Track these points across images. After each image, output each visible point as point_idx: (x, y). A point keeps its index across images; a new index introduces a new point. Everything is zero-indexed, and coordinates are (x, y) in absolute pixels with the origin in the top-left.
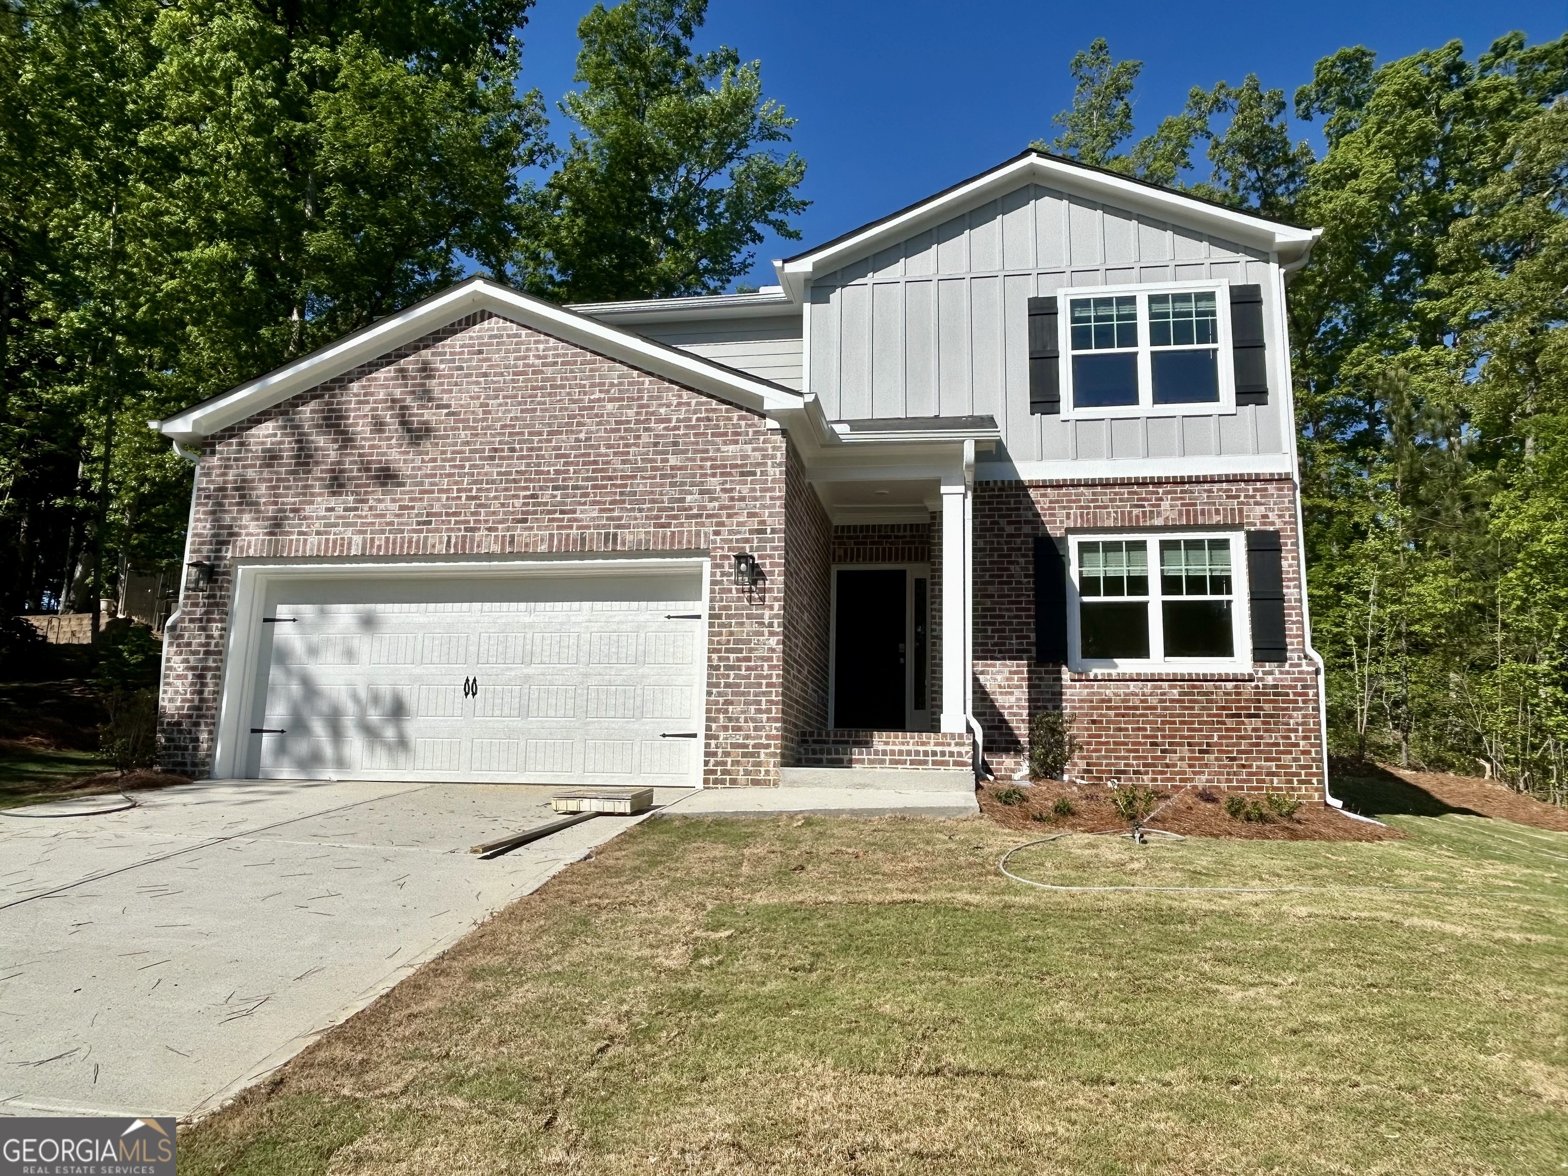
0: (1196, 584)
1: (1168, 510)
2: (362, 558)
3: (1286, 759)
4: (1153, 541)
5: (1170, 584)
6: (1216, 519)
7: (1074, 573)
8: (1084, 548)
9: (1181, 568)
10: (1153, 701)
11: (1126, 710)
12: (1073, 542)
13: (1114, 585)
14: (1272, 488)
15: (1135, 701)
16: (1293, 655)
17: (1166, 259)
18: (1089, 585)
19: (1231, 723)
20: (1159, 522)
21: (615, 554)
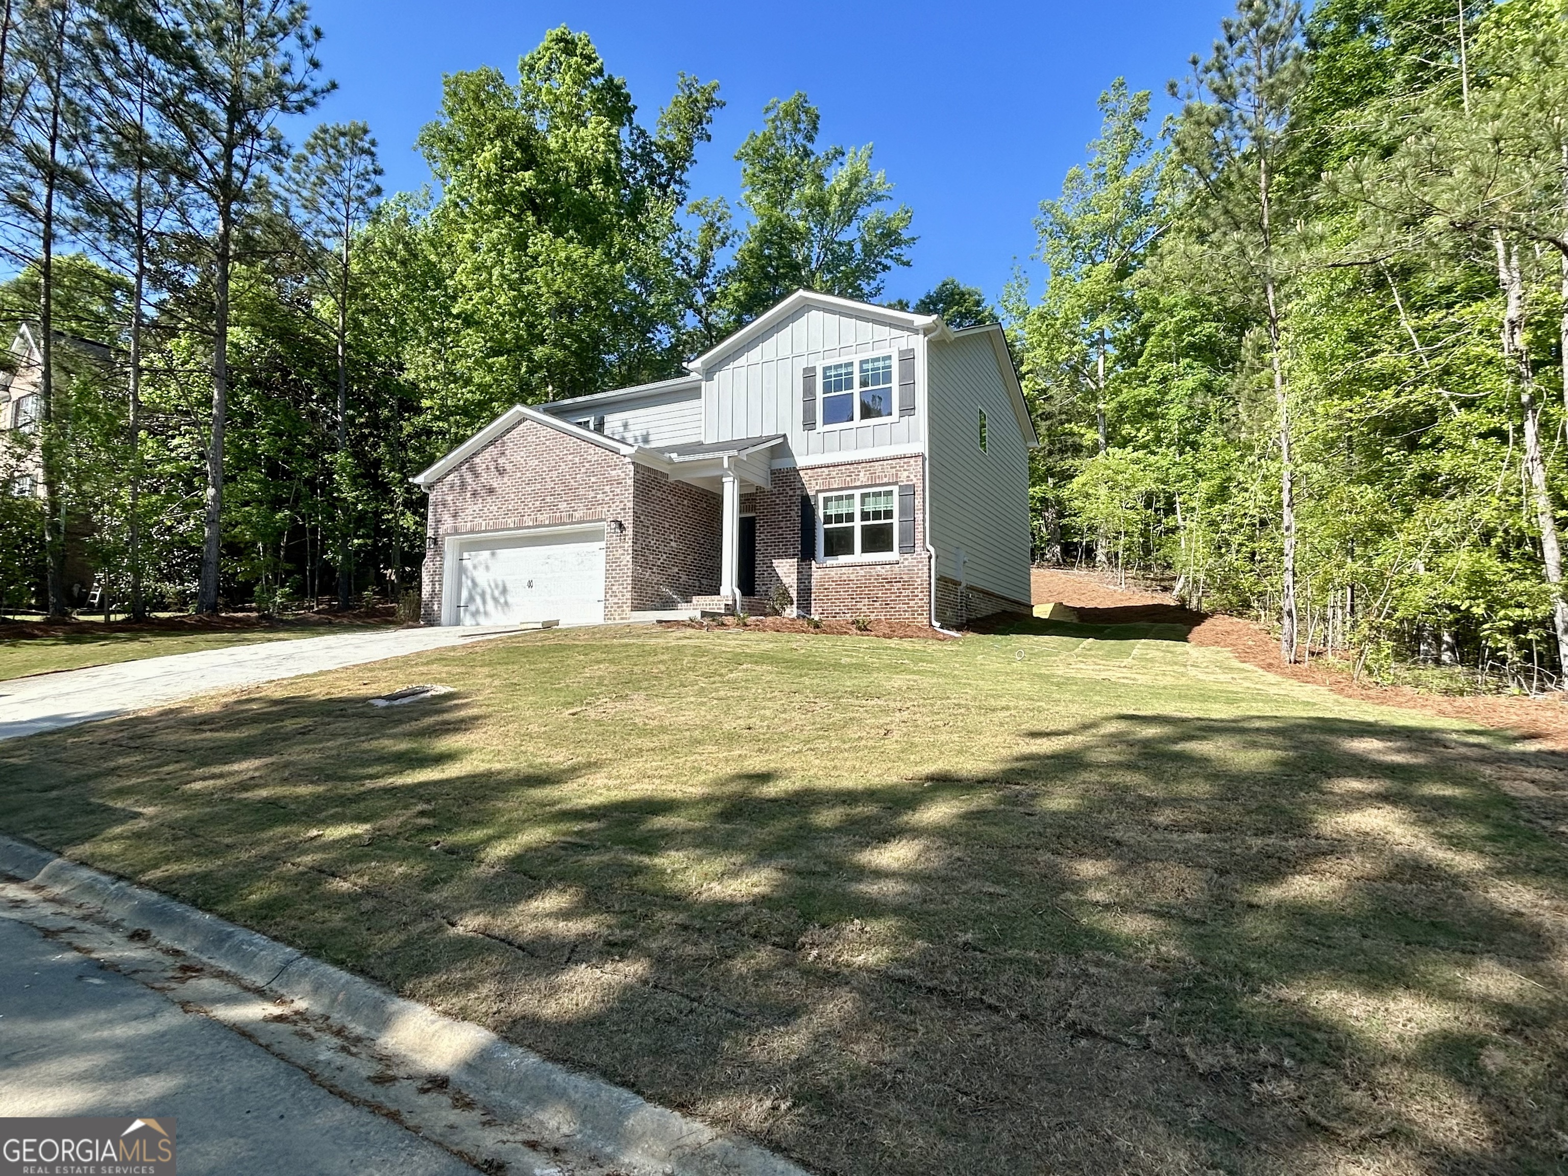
0: (877, 515)
1: (863, 478)
2: (486, 531)
3: (912, 603)
4: (857, 493)
5: (865, 516)
6: (885, 480)
7: (821, 513)
8: (827, 500)
9: (870, 508)
10: (852, 577)
11: (841, 583)
12: (821, 496)
13: (839, 518)
14: (912, 461)
15: (845, 577)
16: (918, 549)
17: (869, 339)
18: (828, 519)
19: (887, 586)
20: (858, 484)
21: (573, 523)
